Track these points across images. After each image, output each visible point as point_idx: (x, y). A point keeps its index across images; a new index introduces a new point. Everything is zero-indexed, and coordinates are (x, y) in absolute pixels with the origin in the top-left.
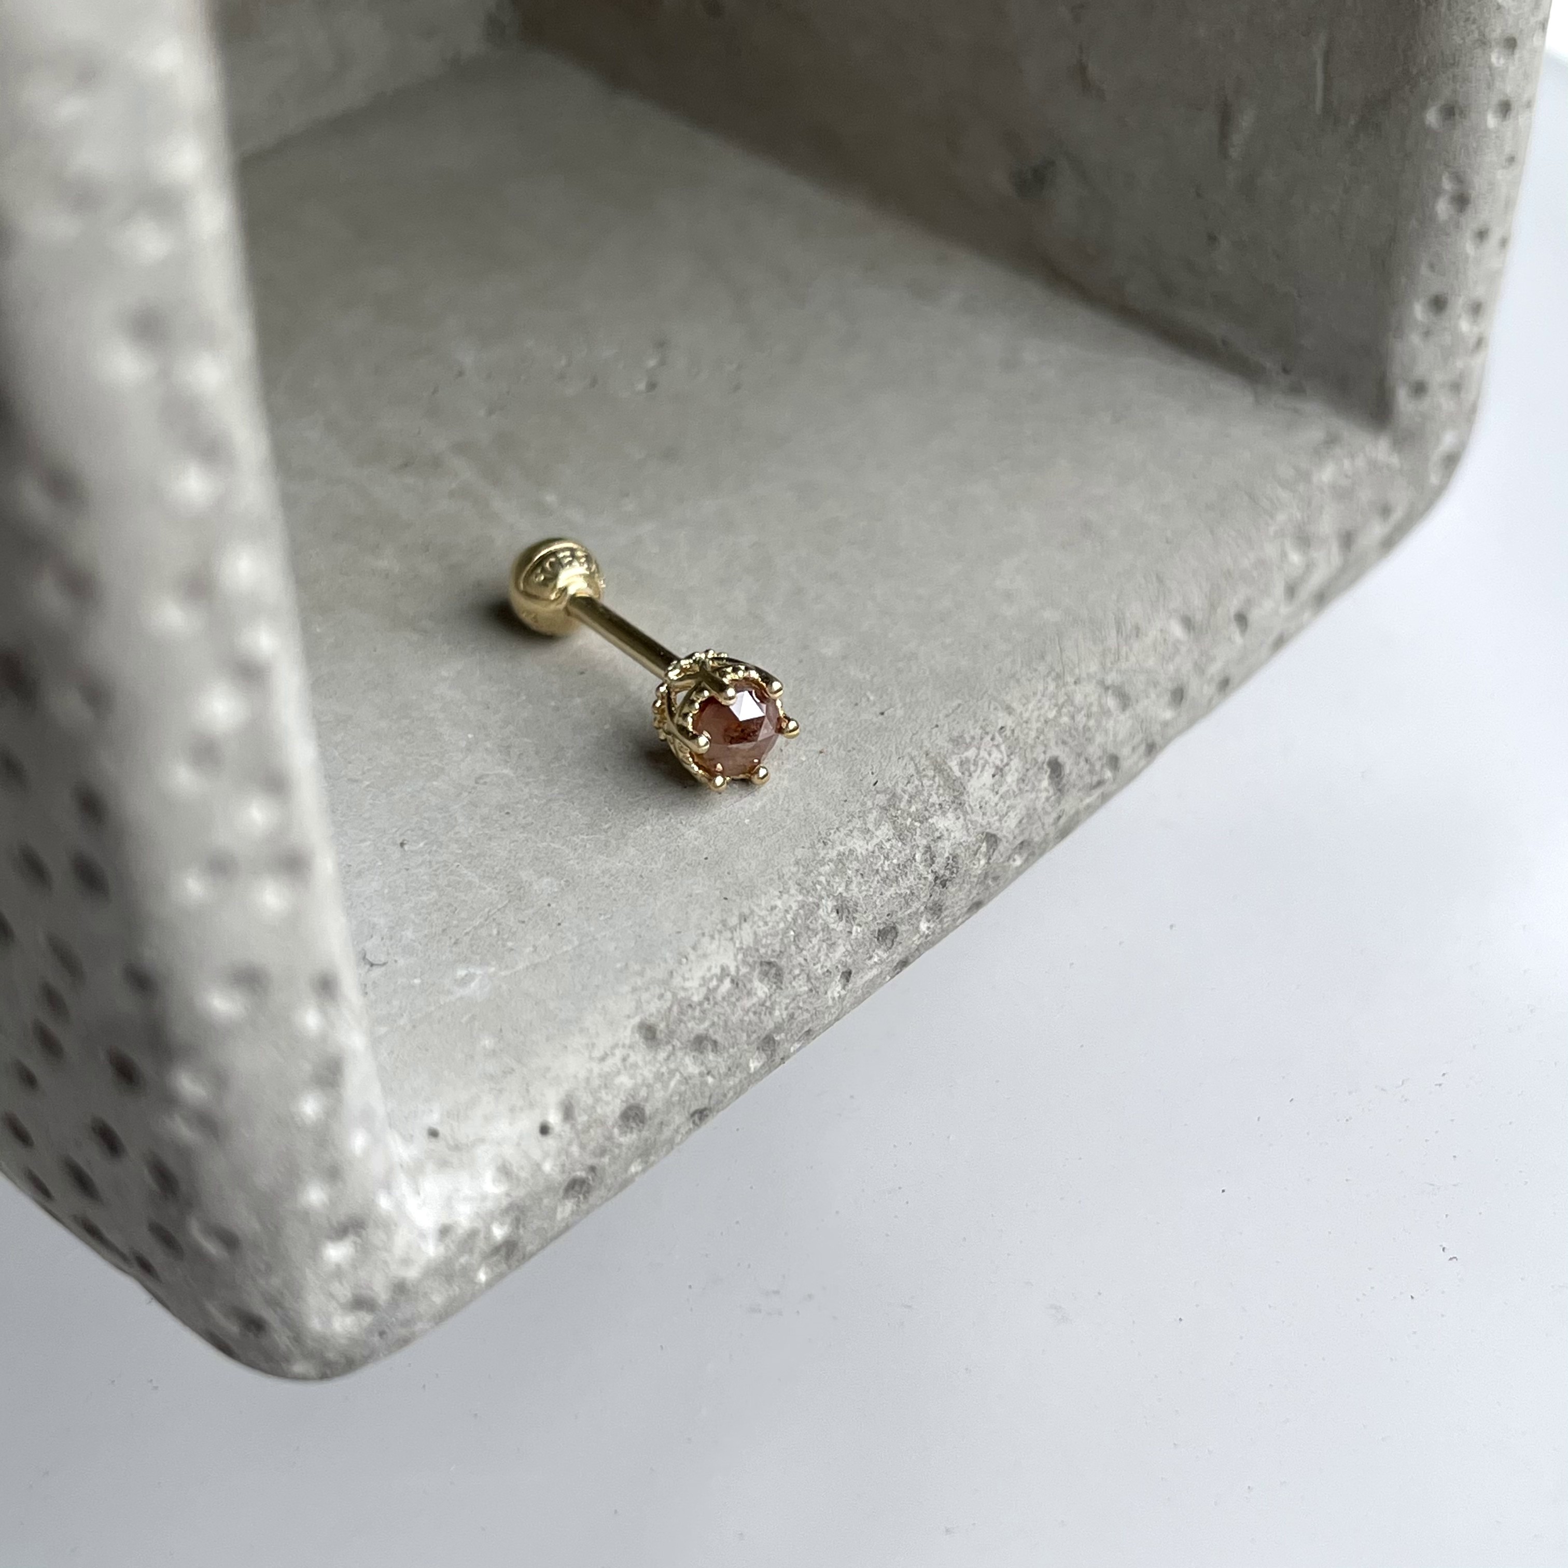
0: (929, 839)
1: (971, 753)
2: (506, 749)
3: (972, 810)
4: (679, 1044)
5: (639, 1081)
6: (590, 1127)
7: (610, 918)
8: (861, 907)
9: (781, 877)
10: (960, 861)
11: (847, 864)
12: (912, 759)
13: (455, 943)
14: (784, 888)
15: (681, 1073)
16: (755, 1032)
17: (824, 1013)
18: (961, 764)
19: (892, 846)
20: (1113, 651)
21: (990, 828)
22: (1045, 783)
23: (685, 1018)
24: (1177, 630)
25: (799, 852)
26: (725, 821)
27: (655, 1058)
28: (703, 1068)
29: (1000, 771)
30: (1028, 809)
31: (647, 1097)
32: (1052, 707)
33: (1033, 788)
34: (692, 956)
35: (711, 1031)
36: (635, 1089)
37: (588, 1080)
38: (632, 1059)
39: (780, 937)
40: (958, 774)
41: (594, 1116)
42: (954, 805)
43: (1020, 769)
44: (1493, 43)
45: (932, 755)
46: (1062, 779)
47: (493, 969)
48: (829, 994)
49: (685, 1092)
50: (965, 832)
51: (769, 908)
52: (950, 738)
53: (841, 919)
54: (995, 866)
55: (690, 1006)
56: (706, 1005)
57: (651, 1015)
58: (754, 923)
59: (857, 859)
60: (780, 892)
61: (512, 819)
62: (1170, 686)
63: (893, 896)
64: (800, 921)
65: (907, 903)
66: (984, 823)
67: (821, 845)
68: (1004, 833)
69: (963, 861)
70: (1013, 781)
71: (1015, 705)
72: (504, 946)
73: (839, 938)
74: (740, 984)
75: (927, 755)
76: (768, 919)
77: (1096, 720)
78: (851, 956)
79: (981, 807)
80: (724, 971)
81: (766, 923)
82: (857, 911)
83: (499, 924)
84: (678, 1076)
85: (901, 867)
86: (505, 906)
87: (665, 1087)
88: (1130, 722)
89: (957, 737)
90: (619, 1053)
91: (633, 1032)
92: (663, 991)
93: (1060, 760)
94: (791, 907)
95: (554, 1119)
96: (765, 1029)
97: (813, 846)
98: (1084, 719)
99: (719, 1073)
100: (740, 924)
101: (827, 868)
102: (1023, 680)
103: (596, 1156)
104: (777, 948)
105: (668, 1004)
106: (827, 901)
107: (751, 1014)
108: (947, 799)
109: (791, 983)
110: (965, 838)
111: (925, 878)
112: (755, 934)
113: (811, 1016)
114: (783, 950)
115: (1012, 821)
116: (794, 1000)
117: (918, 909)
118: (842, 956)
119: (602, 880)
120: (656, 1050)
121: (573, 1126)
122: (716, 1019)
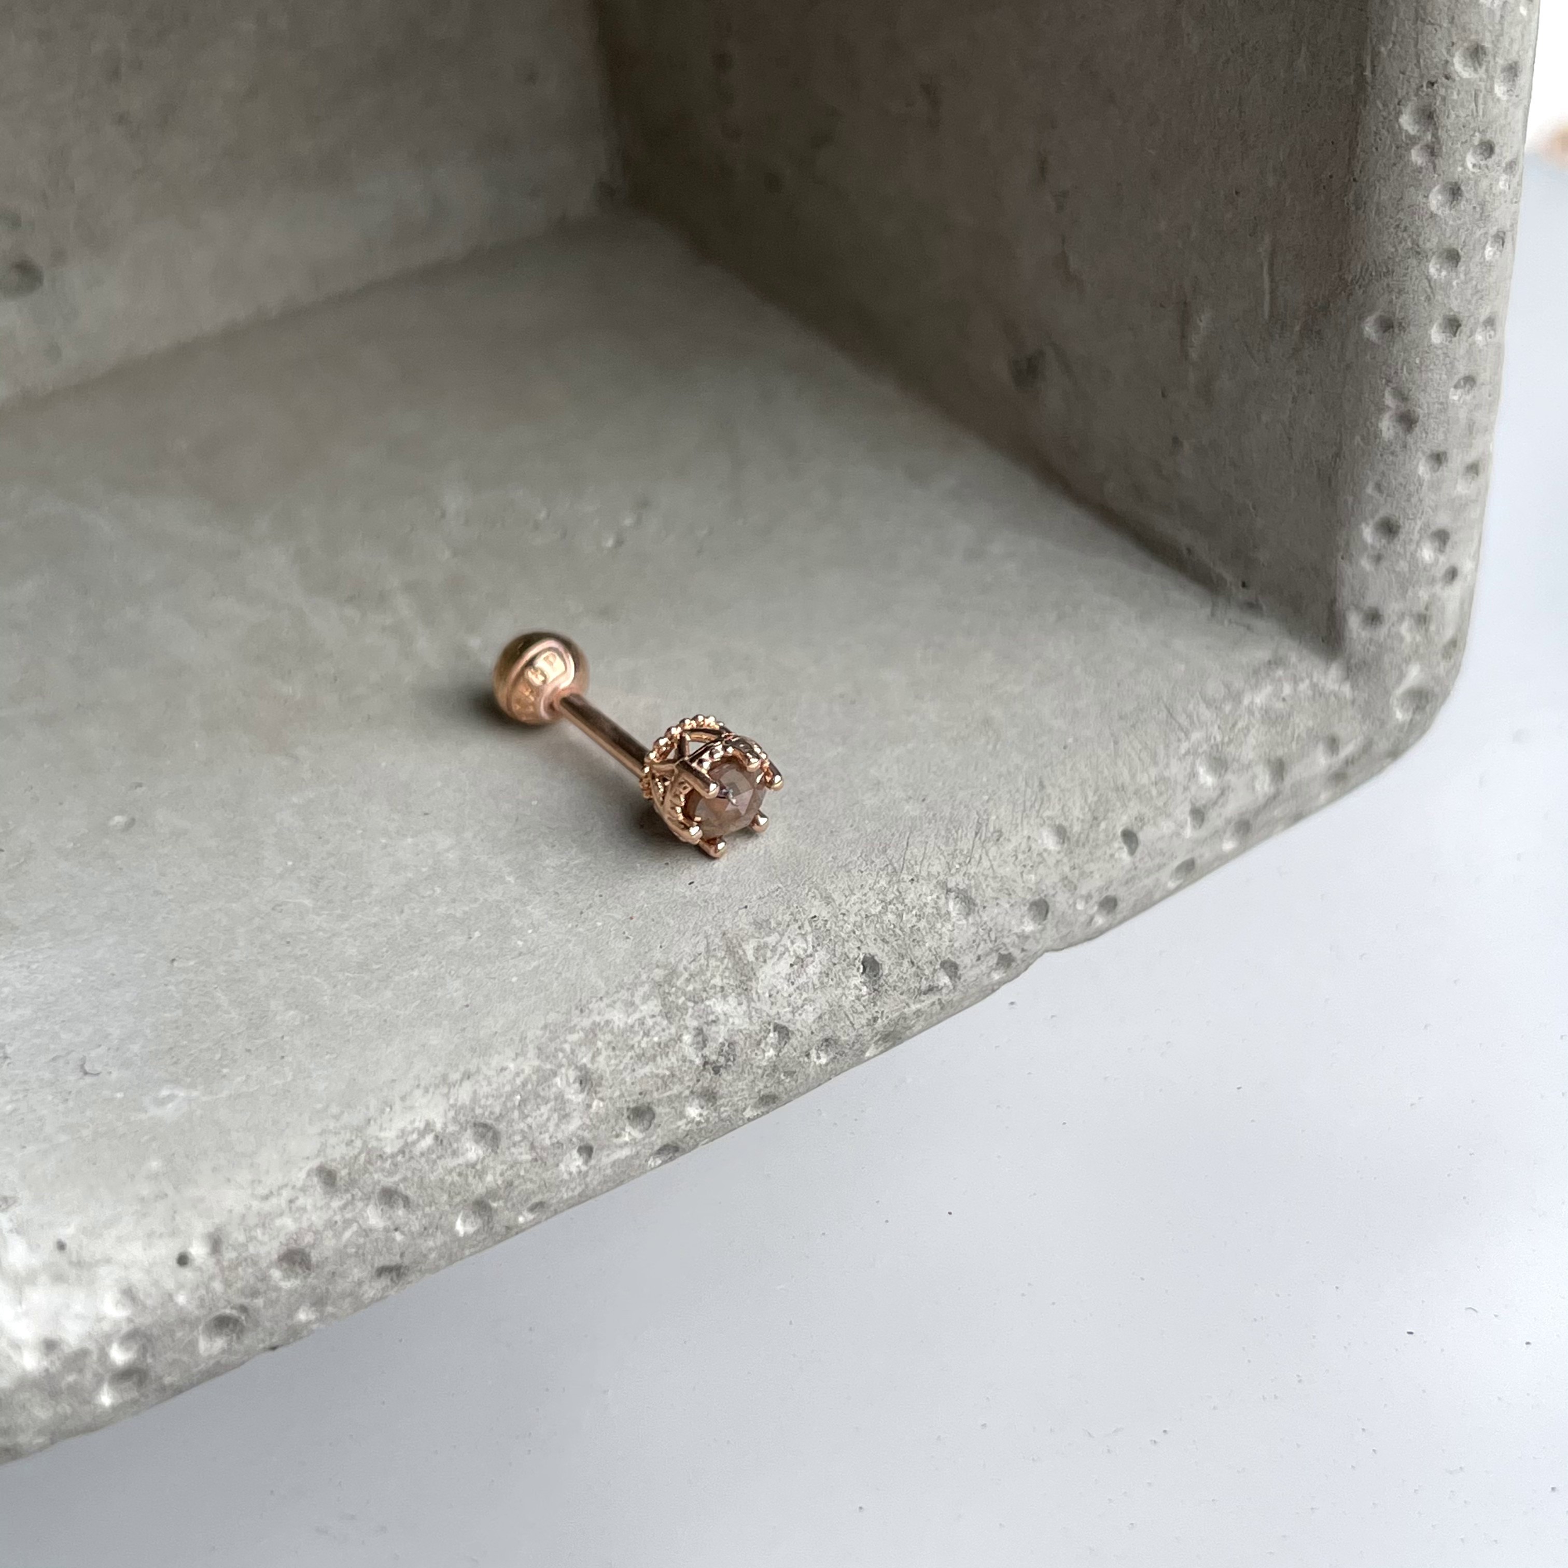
0: (702, 1021)
1: (772, 940)
2: (316, 881)
3: (759, 997)
4: (360, 1194)
5: (305, 1224)
6: (239, 1264)
7: (336, 1058)
8: (607, 1080)
9: (523, 1039)
10: (738, 1049)
11: (600, 1035)
12: (706, 937)
13: (176, 1063)
14: (522, 1051)
15: (360, 1226)
16: (459, 1194)
17: (558, 1186)
18: (757, 949)
19: (655, 1023)
20: (965, 852)
21: (780, 1018)
22: (857, 979)
23: (371, 1168)
24: (1049, 841)
25: (552, 1017)
26: (493, 976)
27: (328, 1205)
28: (389, 1223)
29: (800, 962)
30: (831, 1006)
31: (314, 1244)
32: (878, 902)
33: (838, 985)
34: (398, 1106)
35: (401, 1185)
36: (299, 1233)
37: (243, 1217)
38: (300, 1202)
39: (503, 1099)
40: (751, 958)
41: (244, 1255)
42: (739, 990)
43: (825, 963)
44: (1430, 254)
45: (729, 935)
46: (879, 979)
47: (195, 1094)
48: (562, 1167)
49: (365, 1244)
50: (747, 1020)
51: (499, 1068)
52: (755, 921)
53: (582, 1091)
54: (787, 1060)
55: (381, 1156)
56: (400, 1158)
57: (334, 1160)
58: (477, 1082)
59: (612, 1032)
60: (517, 1055)
61: (289, 949)
62: (1029, 897)
63: (649, 1074)
64: (529, 1086)
65: (666, 1086)
66: (773, 1012)
67: (578, 1012)
68: (799, 1026)
69: (742, 1049)
70: (814, 974)
71: (835, 896)
72: (219, 1071)
73: (575, 1110)
74: (445, 1142)
75: (724, 934)
76: (494, 1079)
77: (929, 923)
78: (591, 1131)
79: (770, 996)
80: (428, 1127)
81: (490, 1084)
82: (600, 1085)
83: (226, 1050)
84: (355, 1227)
85: (662, 1046)
86: (239, 1034)
87: (338, 1235)
88: (973, 930)
89: (763, 920)
90: (286, 1194)
91: (308, 1175)
92: (354, 1138)
93: (876, 958)
94: (523, 1071)
95: (198, 1251)
96: (473, 1193)
97: (568, 1012)
98: (914, 920)
99: (410, 1230)
100: (462, 1080)
101: (574, 1037)
102: (855, 872)
103: (246, 1296)
104: (497, 1110)
105: (356, 1151)
106: (568, 1069)
107: (454, 1174)
108: (732, 982)
109: (509, 1149)
110: (746, 1026)
111: (691, 1062)
112: (475, 1092)
113: (539, 1187)
114: (504, 1113)
115: (809, 1015)
116: (512, 1167)
117: (681, 1093)
118: (579, 1129)
119: (345, 1020)
120: (332, 1198)
121: (218, 1262)
122: (409, 1174)
